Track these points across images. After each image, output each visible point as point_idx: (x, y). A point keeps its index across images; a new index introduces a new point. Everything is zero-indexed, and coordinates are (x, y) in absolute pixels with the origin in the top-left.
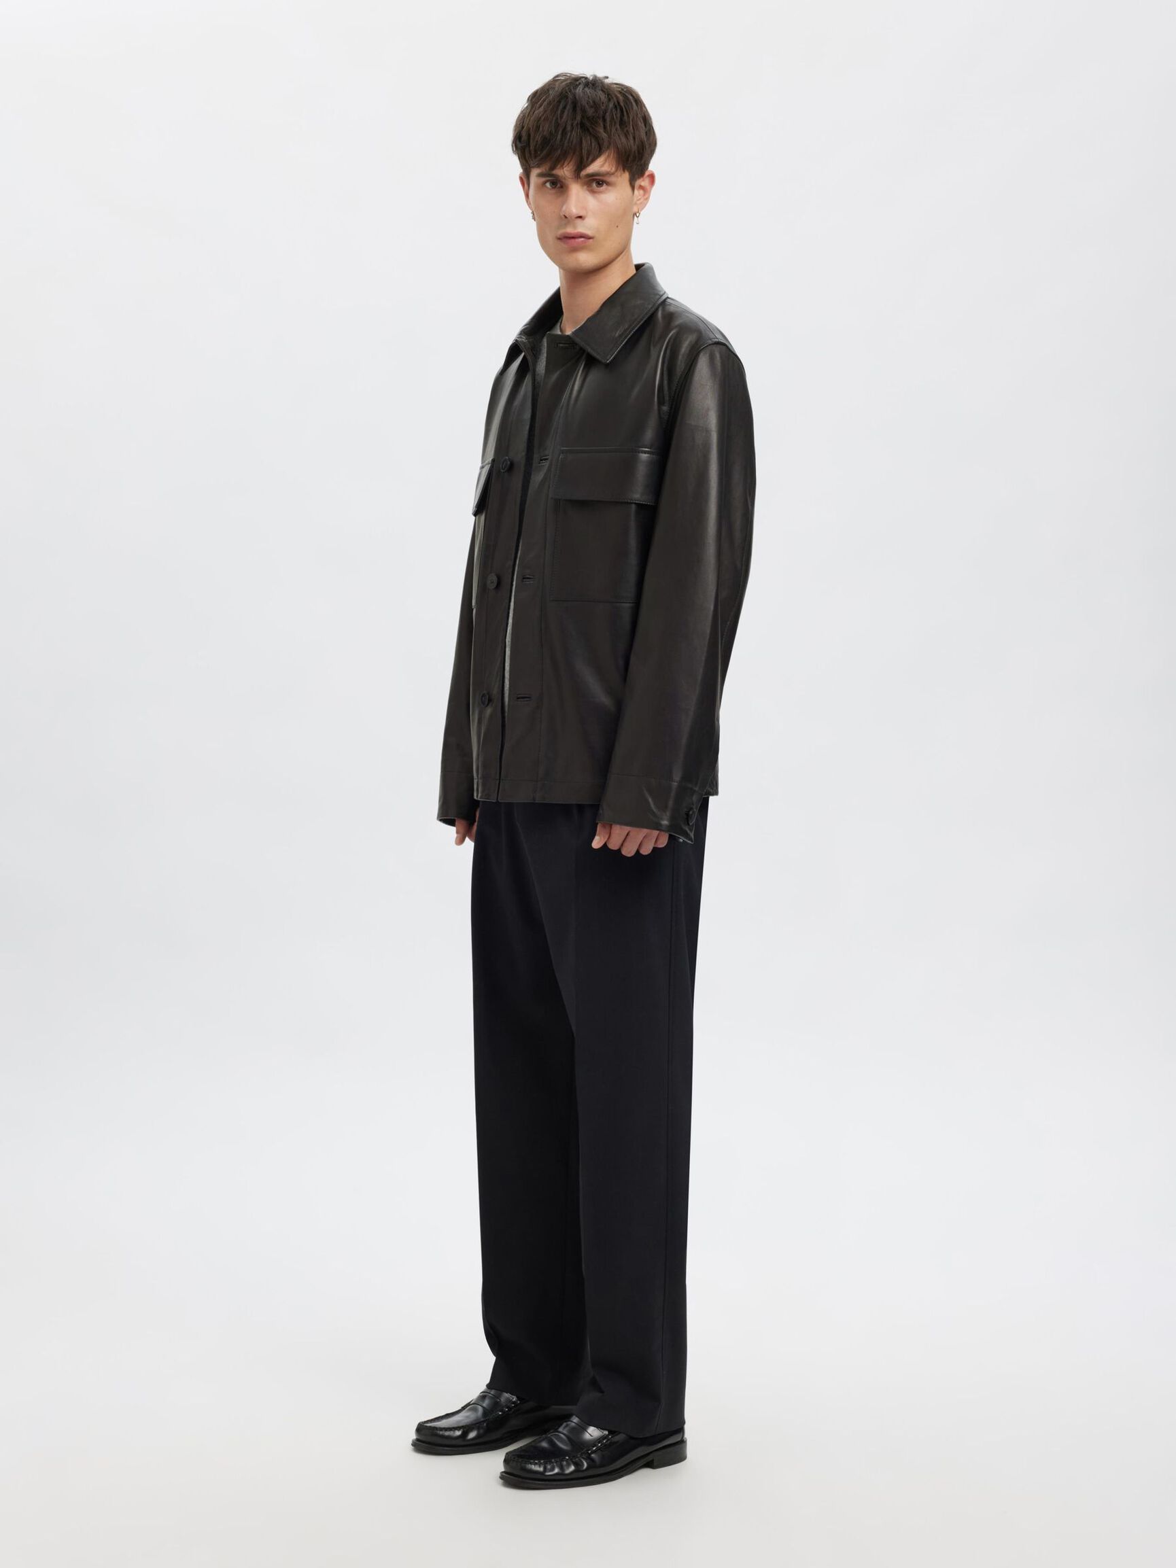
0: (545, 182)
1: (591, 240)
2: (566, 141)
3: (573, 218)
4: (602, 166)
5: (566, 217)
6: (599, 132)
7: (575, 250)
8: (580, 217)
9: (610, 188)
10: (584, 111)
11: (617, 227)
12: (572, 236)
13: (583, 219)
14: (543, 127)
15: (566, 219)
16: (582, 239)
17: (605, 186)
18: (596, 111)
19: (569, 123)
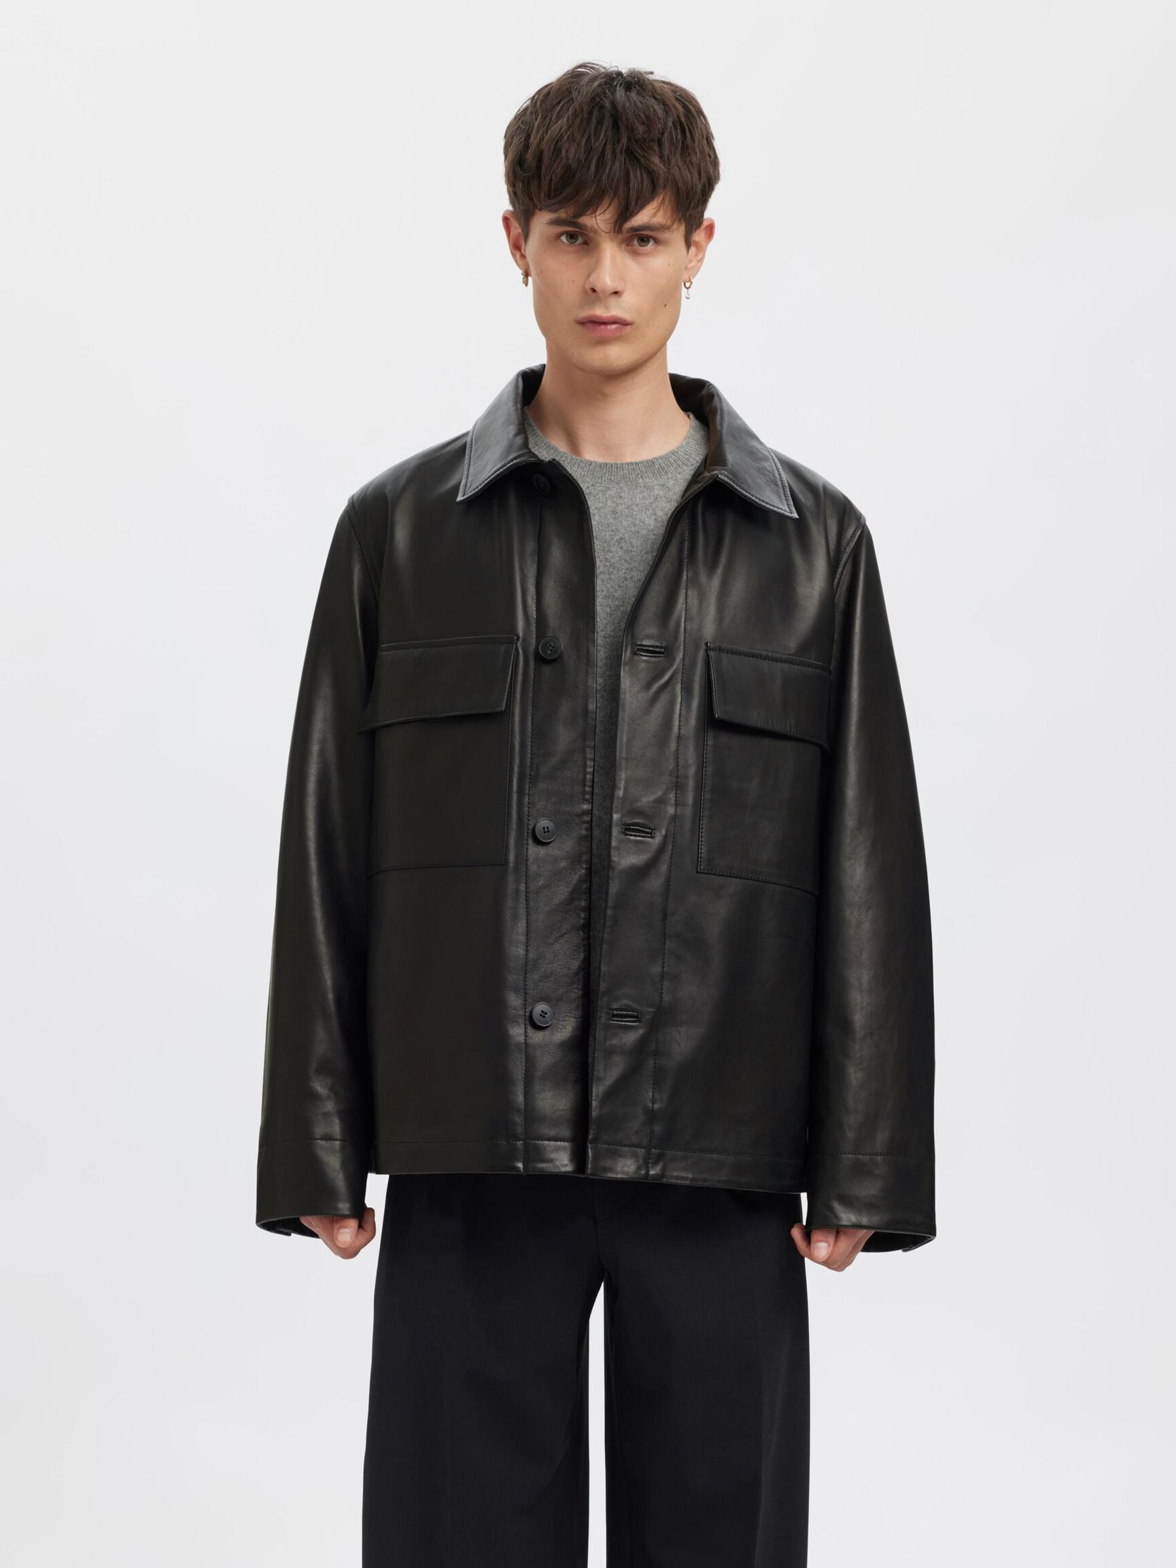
0: (562, 234)
1: (629, 326)
2: (605, 176)
3: (607, 294)
4: (655, 215)
5: (594, 290)
6: (653, 163)
7: (604, 341)
8: (616, 293)
9: (660, 248)
10: (631, 129)
11: (665, 305)
12: (604, 321)
13: (620, 296)
14: (567, 151)
15: (593, 294)
16: (613, 327)
17: (651, 245)
18: (649, 130)
19: (609, 147)
